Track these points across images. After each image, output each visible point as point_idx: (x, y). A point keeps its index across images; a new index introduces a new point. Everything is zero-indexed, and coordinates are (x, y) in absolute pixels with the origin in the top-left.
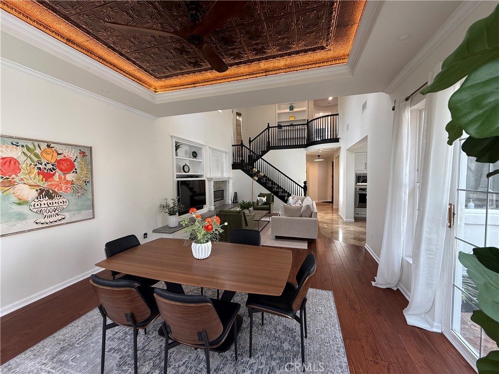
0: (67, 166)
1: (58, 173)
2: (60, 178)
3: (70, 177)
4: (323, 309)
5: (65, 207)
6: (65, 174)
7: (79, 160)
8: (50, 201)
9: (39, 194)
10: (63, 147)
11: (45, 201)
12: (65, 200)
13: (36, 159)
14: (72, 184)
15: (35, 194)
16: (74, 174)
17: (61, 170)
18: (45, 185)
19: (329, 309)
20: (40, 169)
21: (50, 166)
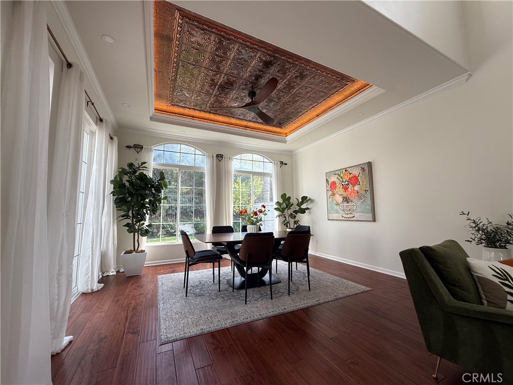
0: (354, 180)
1: (350, 186)
2: (351, 189)
3: (357, 188)
4: (174, 316)
5: (354, 209)
6: (353, 186)
7: (360, 175)
8: (347, 204)
9: (343, 200)
10: (352, 169)
11: (345, 204)
12: (354, 204)
13: (341, 180)
14: (358, 193)
15: (342, 199)
16: (359, 185)
17: (351, 184)
18: (345, 194)
19: (167, 319)
20: (343, 185)
21: (347, 183)
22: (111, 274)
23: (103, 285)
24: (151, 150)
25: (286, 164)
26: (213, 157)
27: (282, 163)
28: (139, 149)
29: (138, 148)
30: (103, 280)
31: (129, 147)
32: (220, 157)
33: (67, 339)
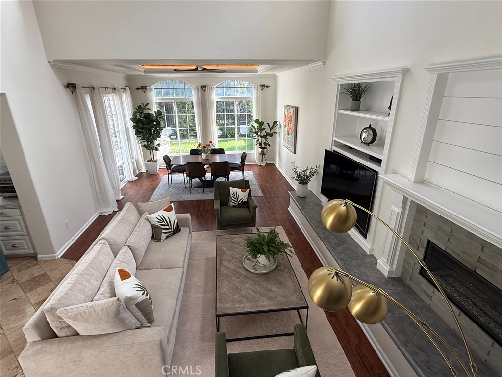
5: (290, 141)
6: (290, 124)
11: (288, 136)
12: (290, 138)
14: (291, 130)
20: (288, 120)
22: (143, 172)
23: (137, 178)
24: (151, 90)
25: (268, 87)
26: (197, 88)
27: (263, 86)
28: (144, 90)
29: (144, 88)
30: (140, 175)
31: (138, 89)
32: (204, 88)
33: (122, 197)
